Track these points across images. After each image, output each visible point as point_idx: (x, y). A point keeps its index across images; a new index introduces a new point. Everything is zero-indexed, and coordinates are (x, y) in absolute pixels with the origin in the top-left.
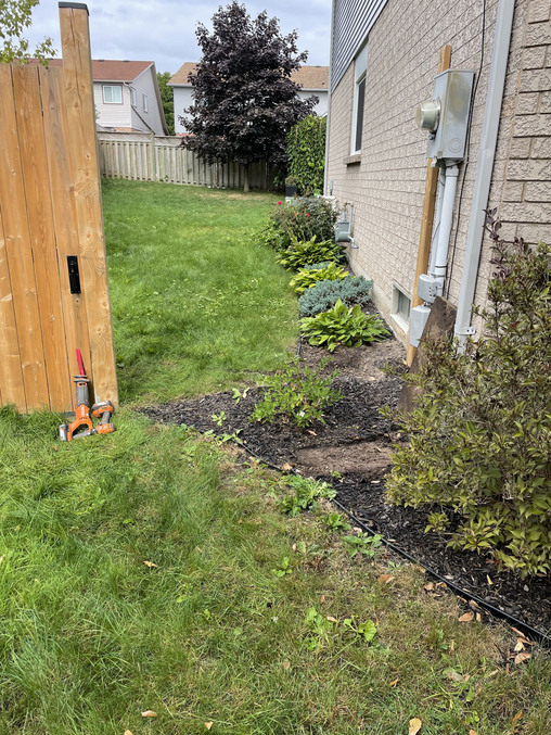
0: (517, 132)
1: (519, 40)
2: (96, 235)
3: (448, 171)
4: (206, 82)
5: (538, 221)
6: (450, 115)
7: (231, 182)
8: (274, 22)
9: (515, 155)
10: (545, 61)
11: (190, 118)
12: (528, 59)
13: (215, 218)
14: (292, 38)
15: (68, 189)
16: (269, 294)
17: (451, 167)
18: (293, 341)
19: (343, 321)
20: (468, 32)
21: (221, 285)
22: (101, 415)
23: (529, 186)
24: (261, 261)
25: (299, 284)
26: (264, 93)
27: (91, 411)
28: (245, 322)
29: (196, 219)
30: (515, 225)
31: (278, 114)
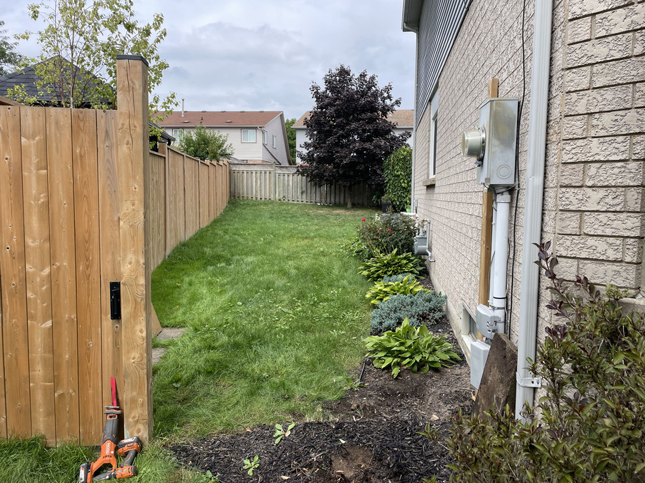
0: (566, 158)
1: (559, 62)
2: (138, 262)
3: (499, 198)
4: (316, 124)
5: (604, 258)
6: (495, 142)
7: (337, 200)
8: (373, 78)
9: (567, 182)
10: (591, 82)
11: (305, 151)
12: (572, 81)
13: (317, 230)
14: (388, 89)
15: (116, 219)
16: (346, 306)
17: (502, 193)
18: (357, 362)
19: (409, 343)
20: (511, 63)
21: (302, 296)
22: (127, 454)
23: (588, 218)
24: (346, 271)
25: (375, 296)
26: (364, 131)
27: (116, 449)
28: (313, 338)
29: (300, 232)
30: (575, 262)
31: (376, 147)
